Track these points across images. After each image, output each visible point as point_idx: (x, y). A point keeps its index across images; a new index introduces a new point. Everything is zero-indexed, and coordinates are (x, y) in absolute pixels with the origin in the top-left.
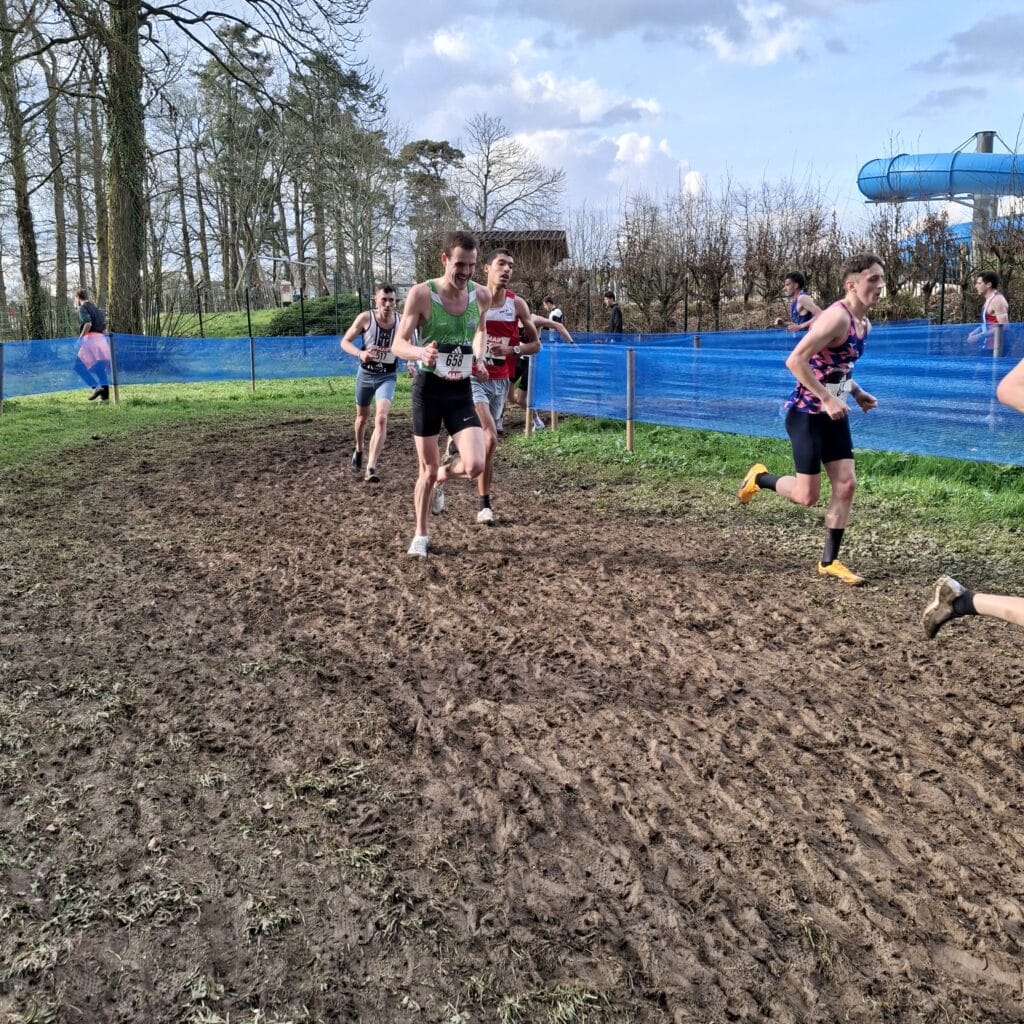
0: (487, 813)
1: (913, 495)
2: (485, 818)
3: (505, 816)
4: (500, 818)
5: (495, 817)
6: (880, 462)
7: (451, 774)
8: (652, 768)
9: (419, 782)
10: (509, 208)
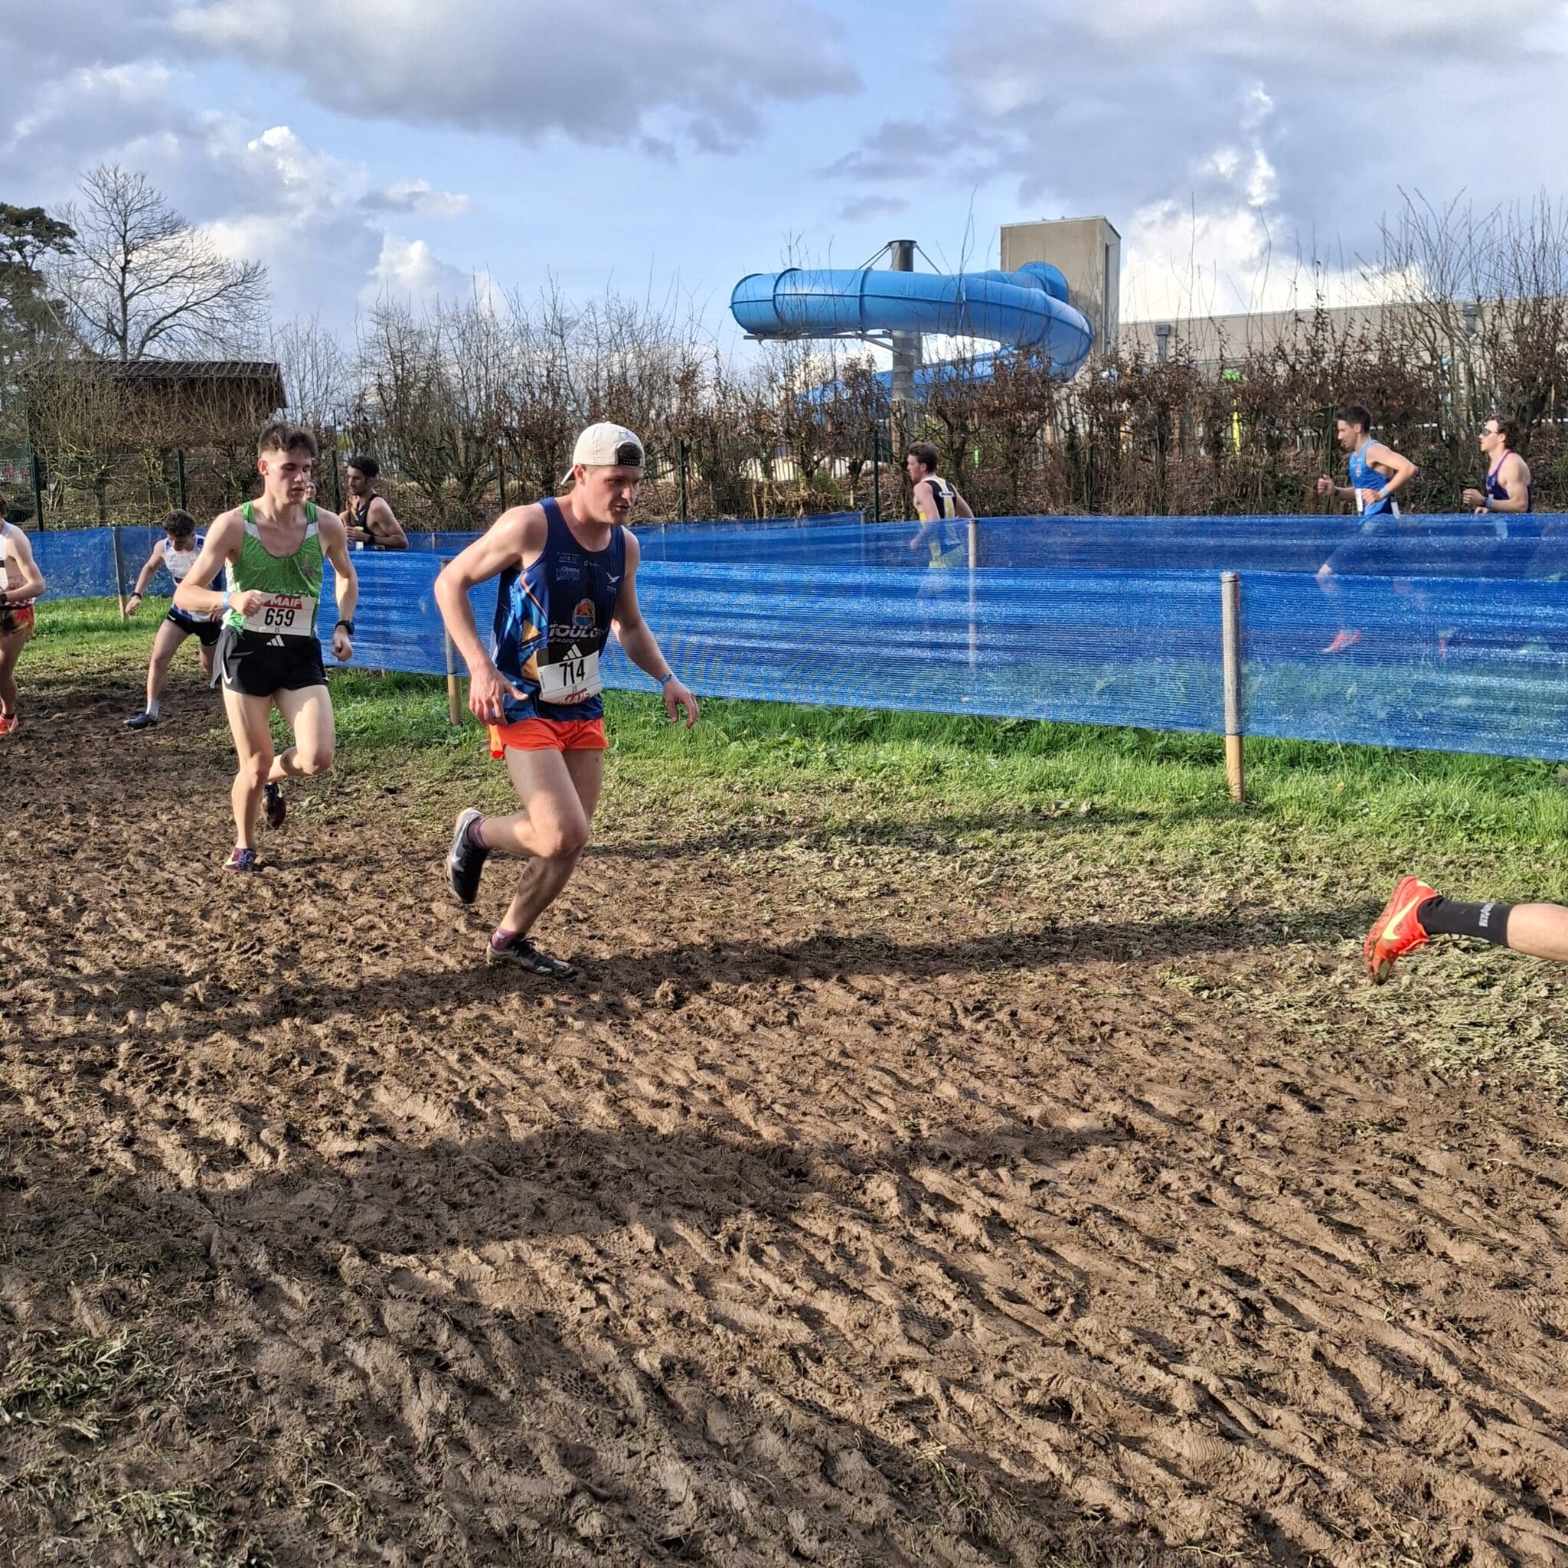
0: (381, 1380)
1: (896, 768)
2: (379, 1390)
3: (416, 1380)
4: (408, 1384)
5: (399, 1386)
6: (840, 723)
7: (296, 1323)
8: (641, 1251)
9: (244, 1348)
10: (166, 323)
